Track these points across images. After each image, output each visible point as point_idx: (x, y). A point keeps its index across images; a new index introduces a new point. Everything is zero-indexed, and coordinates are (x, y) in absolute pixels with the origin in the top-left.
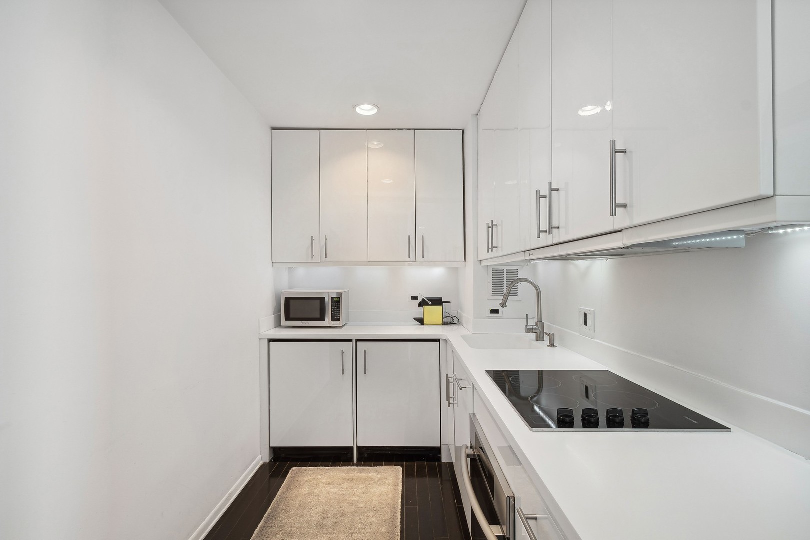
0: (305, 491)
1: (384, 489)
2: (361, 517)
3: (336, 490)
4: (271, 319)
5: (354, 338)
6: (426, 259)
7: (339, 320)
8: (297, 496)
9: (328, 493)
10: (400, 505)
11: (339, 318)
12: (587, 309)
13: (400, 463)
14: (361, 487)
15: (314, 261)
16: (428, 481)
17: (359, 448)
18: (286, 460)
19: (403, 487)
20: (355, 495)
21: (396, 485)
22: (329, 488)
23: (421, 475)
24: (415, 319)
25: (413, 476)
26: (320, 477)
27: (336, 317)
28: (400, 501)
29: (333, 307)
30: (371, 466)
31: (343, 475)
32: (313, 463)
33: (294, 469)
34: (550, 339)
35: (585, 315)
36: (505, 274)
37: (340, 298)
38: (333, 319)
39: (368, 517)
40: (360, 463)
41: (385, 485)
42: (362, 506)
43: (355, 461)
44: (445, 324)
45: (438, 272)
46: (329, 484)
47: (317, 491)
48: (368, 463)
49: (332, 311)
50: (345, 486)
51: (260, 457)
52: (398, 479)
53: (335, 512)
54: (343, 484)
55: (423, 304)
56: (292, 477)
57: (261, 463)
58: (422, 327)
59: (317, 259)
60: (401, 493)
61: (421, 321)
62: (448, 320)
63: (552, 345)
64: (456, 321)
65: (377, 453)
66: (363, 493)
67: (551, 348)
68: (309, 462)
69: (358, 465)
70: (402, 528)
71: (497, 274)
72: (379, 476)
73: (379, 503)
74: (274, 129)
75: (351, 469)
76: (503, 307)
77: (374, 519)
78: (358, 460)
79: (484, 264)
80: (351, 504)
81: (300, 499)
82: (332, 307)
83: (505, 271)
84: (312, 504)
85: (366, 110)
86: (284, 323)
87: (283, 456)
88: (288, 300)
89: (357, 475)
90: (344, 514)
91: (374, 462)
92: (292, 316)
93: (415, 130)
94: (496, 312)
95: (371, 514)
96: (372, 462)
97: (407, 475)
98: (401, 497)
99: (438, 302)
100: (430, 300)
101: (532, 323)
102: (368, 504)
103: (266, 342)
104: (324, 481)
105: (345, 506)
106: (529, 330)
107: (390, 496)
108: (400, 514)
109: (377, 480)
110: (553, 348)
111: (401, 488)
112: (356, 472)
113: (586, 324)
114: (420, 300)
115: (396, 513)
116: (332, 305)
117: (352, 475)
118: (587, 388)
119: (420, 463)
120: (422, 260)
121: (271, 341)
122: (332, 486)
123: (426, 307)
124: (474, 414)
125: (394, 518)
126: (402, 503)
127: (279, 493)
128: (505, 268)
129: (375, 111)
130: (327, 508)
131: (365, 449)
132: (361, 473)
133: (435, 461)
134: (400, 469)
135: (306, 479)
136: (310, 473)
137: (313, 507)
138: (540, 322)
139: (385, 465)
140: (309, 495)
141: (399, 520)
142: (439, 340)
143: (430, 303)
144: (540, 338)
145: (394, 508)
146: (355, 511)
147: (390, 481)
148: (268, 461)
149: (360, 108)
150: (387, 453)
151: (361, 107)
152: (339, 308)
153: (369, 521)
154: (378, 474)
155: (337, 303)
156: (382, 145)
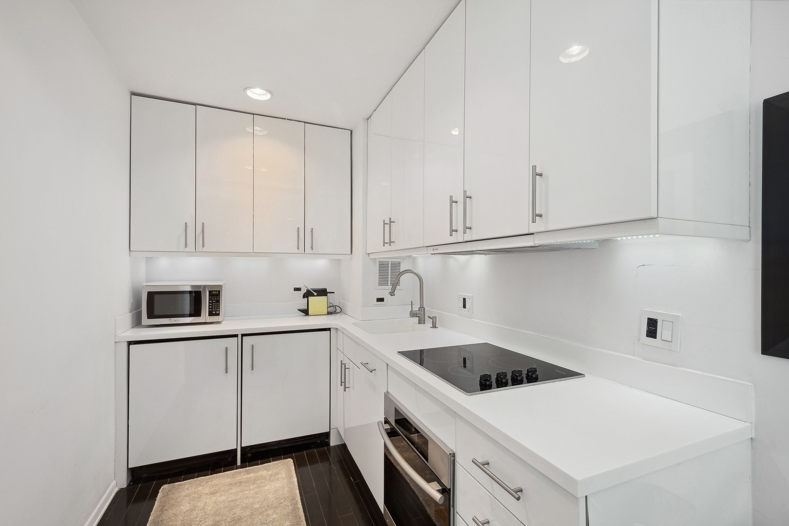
0: (185, 507)
1: (278, 484)
2: (260, 517)
3: (224, 498)
4: (127, 318)
5: (240, 334)
6: (315, 251)
7: (218, 315)
8: (175, 515)
9: (215, 502)
10: (298, 495)
11: (218, 312)
12: (466, 295)
13: (289, 455)
14: (252, 487)
15: (187, 250)
16: (321, 467)
17: (243, 449)
18: (150, 479)
19: (297, 477)
20: (247, 497)
21: (291, 477)
22: (214, 498)
23: (312, 461)
24: (299, 310)
25: (305, 465)
26: (200, 488)
27: (214, 311)
28: (298, 492)
29: (211, 301)
30: (258, 464)
31: (228, 480)
32: (187, 476)
33: (165, 486)
34: (433, 321)
35: (464, 299)
36: (390, 266)
37: (219, 291)
38: (211, 314)
39: (268, 515)
40: (245, 464)
41: (278, 480)
42: (257, 506)
43: (239, 463)
44: (329, 313)
45: (321, 263)
46: (213, 493)
47: (200, 504)
48: (254, 463)
49: (209, 306)
50: (234, 490)
51: (114, 483)
52: (291, 471)
53: (229, 520)
54: (231, 489)
55: (308, 294)
56: (163, 497)
57: (116, 490)
58: (307, 317)
59: (191, 247)
60: (296, 484)
61: (306, 312)
62: (332, 309)
63: (434, 326)
64: (338, 310)
65: (263, 450)
66: (256, 493)
67: (434, 329)
68: (182, 475)
69: (242, 467)
70: (306, 516)
71: (383, 266)
72: (270, 473)
73: (276, 499)
74: (134, 94)
75: (235, 472)
76: (392, 296)
77: (274, 516)
78: (242, 462)
79: (372, 256)
80: (246, 508)
81: (181, 518)
82: (209, 300)
83: (390, 263)
84: (198, 519)
85: (258, 94)
86: (145, 321)
87: (145, 475)
88: (151, 295)
89: (245, 477)
90: (240, 519)
91: (260, 460)
92: (156, 313)
93: (305, 123)
94: (381, 300)
95: (270, 512)
96: (258, 460)
97: (298, 465)
98: (298, 487)
99: (323, 292)
100: (315, 291)
101: (416, 308)
102: (264, 503)
103: (126, 345)
104: (207, 491)
105: (238, 511)
106: (413, 314)
107: (286, 489)
108: (301, 504)
109: (269, 476)
110: (435, 329)
111: (295, 479)
112: (242, 474)
113: (464, 307)
114: (304, 291)
115: (296, 504)
116: (209, 298)
117: (238, 478)
118: (465, 360)
119: (310, 451)
120: (311, 252)
121: (130, 343)
122: (218, 495)
123: (311, 298)
124: (388, 392)
125: (295, 509)
126: (300, 493)
127: (151, 518)
128: (390, 260)
129: (268, 97)
130: (217, 518)
131: (249, 448)
132: (248, 474)
133: (324, 447)
134: (290, 461)
135: (183, 494)
136: (187, 486)
137: (200, 521)
138: (422, 307)
139: (273, 461)
140: (191, 510)
141: (301, 509)
142: (329, 329)
143: (315, 294)
144: (421, 321)
145: (293, 499)
146: (252, 513)
147: (283, 474)
148: (125, 486)
149: (251, 91)
150: (273, 448)
151: (253, 90)
152: (218, 301)
153: (270, 519)
154: (268, 470)
155: (215, 295)
156: (266, 132)
